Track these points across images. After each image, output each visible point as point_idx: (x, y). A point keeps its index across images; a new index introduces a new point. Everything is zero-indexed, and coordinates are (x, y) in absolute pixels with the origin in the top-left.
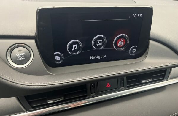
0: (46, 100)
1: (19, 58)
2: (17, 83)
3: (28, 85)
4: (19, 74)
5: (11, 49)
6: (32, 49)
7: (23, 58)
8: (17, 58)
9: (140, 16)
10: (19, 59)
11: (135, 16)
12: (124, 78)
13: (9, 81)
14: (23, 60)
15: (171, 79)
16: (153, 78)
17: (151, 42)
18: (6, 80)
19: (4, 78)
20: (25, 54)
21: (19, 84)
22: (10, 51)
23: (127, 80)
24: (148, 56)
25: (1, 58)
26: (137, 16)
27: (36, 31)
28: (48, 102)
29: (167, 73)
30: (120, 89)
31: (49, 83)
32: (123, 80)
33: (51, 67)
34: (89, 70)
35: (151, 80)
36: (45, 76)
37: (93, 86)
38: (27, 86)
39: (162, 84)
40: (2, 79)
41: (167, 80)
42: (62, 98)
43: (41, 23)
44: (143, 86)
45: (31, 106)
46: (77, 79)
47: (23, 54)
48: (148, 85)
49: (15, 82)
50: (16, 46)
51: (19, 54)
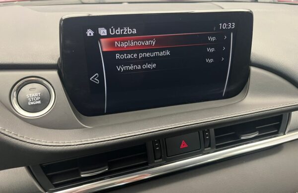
0: (78, 173)
1: (32, 101)
2: (28, 141)
3: (47, 144)
4: (31, 127)
5: (18, 86)
6: (53, 85)
7: (37, 101)
8: (28, 101)
9: (232, 26)
10: (32, 103)
11: (224, 27)
12: (210, 130)
13: (14, 138)
14: (38, 104)
15: (290, 131)
16: (260, 131)
17: (253, 69)
18: (9, 136)
19: (7, 133)
20: (42, 95)
21: (31, 143)
22: (17, 89)
23: (216, 135)
24: (249, 93)
25: (2, 103)
26: (228, 26)
27: (59, 56)
28: (82, 176)
29: (283, 121)
30: (204, 150)
31: (83, 140)
32: (209, 135)
33: (85, 115)
34: (149, 119)
35: (256, 134)
36: (75, 130)
37: (157, 146)
38: (44, 146)
39: (276, 140)
40: (3, 135)
41: (284, 134)
42: (105, 167)
43: (68, 42)
44: (243, 144)
45: (52, 182)
46: (130, 134)
47: (38, 95)
48: (252, 142)
49: (25, 140)
50: (27, 81)
51: (30, 95)
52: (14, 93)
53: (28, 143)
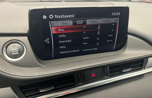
0: (38, 90)
1: (14, 53)
2: (12, 74)
3: (22, 75)
4: (13, 66)
5: (7, 45)
6: (25, 44)
7: (17, 52)
8: (12, 53)
10: (14, 54)
11: (114, 14)
12: (107, 67)
14: (17, 54)
15: (147, 68)
16: (132, 67)
17: (129, 36)
18: (2, 71)
20: (19, 49)
22: (6, 47)
23: (110, 70)
24: (127, 49)
26: (116, 14)
27: (28, 29)
28: (40, 91)
29: (144, 63)
30: (104, 78)
31: (41, 73)
32: (106, 70)
33: (42, 60)
34: (75, 62)
35: (130, 69)
37: (80, 76)
39: (141, 72)
41: (145, 69)
42: (52, 87)
43: (33, 22)
44: (124, 74)
45: (24, 95)
46: (65, 70)
47: (17, 49)
48: (128, 73)
49: (10, 73)
50: (11, 42)
51: (13, 49)
52: (5, 49)
53: (12, 75)
